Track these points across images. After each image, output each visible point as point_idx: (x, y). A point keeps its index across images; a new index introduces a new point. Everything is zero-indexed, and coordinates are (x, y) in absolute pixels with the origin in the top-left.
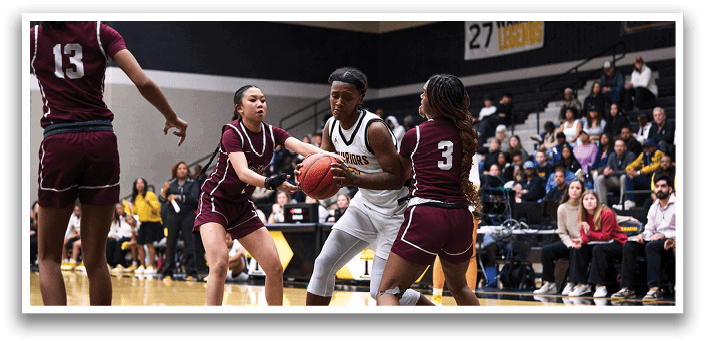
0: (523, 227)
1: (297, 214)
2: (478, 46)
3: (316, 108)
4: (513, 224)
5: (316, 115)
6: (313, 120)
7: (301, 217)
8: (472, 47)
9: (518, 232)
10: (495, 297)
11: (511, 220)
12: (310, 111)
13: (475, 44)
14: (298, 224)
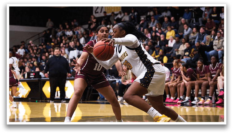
0: (113, 78)
1: (32, 75)
2: (98, 13)
3: (39, 36)
4: (109, 77)
5: (39, 38)
6: (38, 40)
7: (33, 76)
8: (96, 13)
9: (111, 80)
10: (103, 103)
11: (109, 75)
12: (37, 37)
13: (97, 11)
14: (32, 79)
